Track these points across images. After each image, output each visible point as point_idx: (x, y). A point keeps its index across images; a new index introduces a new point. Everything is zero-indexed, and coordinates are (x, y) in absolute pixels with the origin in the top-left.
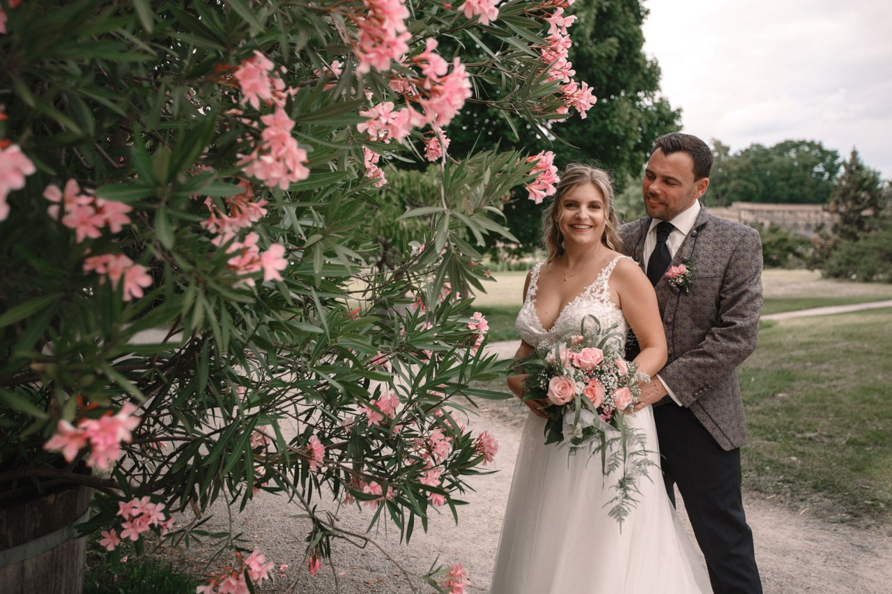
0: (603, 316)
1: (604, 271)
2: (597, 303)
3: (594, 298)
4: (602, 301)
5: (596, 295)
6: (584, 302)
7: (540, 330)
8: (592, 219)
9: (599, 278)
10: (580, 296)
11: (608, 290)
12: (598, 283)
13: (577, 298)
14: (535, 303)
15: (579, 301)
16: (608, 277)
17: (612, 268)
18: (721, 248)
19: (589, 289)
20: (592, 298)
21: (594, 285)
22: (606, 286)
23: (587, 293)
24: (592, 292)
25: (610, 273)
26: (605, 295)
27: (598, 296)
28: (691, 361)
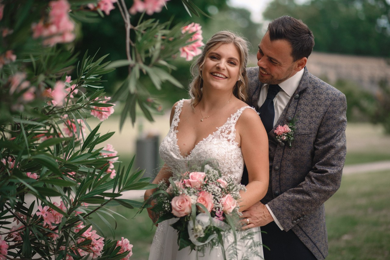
0: (228, 152)
1: (233, 117)
2: (225, 141)
3: (223, 137)
4: (229, 140)
5: (225, 135)
6: (215, 139)
7: (178, 156)
8: (228, 71)
9: (228, 122)
10: (212, 134)
11: (234, 132)
12: (227, 126)
13: (210, 135)
14: (177, 133)
15: (211, 138)
16: (235, 121)
17: (239, 115)
18: (316, 110)
19: (220, 130)
20: (221, 137)
21: (224, 127)
22: (233, 129)
23: (218, 132)
24: (222, 132)
25: (237, 118)
26: (232, 136)
27: (227, 136)
28: (293, 197)
